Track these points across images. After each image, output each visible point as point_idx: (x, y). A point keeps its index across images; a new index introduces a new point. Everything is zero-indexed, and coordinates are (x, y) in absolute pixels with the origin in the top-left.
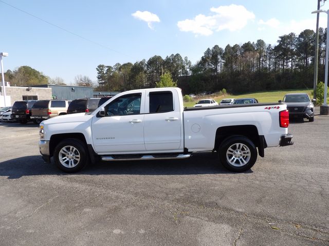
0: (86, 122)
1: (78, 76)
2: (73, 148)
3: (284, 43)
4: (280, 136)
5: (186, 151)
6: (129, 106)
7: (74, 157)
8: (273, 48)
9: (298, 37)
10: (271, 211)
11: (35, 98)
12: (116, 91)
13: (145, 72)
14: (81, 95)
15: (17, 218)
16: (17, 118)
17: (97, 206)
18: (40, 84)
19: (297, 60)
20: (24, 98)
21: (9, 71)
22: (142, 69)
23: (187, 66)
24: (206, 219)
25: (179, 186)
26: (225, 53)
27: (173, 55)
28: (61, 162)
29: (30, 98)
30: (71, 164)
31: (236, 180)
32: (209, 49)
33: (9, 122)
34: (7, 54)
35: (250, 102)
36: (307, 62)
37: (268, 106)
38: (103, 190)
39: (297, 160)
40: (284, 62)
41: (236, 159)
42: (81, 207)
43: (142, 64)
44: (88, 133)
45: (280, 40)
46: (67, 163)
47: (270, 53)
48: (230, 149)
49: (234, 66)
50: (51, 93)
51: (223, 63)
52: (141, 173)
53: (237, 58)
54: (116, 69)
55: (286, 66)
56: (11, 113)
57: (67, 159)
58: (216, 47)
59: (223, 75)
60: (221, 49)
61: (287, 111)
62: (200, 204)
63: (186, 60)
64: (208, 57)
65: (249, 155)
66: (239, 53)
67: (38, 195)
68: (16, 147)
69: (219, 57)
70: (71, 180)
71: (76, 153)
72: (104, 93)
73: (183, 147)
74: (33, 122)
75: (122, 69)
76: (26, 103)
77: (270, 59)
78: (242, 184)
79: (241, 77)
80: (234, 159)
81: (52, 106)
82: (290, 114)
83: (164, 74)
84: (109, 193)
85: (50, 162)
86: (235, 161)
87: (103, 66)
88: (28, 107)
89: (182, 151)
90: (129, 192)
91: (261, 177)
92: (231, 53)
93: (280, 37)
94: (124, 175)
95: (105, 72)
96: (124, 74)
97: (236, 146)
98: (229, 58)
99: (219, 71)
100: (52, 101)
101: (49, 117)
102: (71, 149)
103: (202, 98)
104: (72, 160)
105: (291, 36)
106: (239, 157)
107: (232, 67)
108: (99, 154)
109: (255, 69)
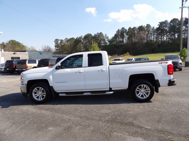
0: (49, 72)
1: (43, 46)
2: (41, 89)
3: (162, 26)
4: (168, 80)
5: (111, 90)
6: (75, 63)
7: (42, 94)
8: (156, 29)
9: (169, 22)
10: (168, 128)
11: (19, 58)
12: (65, 54)
13: (82, 43)
14: (45, 57)
15: (6, 135)
16: (8, 70)
17: (57, 126)
18: (21, 50)
19: (169, 36)
20: (12, 58)
21: (3, 43)
22: (81, 41)
23: (106, 40)
24: (127, 134)
25: (108, 112)
26: (128, 32)
27: (98, 33)
28: (34, 97)
29: (16, 58)
30: (40, 98)
31: (142, 107)
32: (119, 30)
33: (3, 72)
34: (2, 33)
35: (145, 60)
36: (175, 37)
37: (161, 62)
38: (60, 115)
39: (177, 94)
40: (162, 37)
41: (141, 94)
42: (47, 126)
43: (81, 39)
44: (51, 79)
45: (159, 24)
46: (38, 97)
47: (154, 32)
48: (138, 88)
49: (133, 40)
50: (28, 55)
51: (127, 38)
52: (83, 103)
53: (135, 35)
54: (65, 41)
55: (163, 39)
56: (4, 67)
57: (38, 95)
58: (123, 28)
59: (127, 44)
60: (126, 30)
61: (172, 64)
62: (122, 123)
63: (106, 36)
64: (119, 34)
65: (149, 92)
66: (136, 32)
67: (19, 119)
68: (7, 88)
69: (125, 34)
70: (40, 109)
71: (43, 91)
72: (59, 55)
73: (108, 87)
74: (17, 72)
75: (69, 41)
76: (13, 61)
77: (154, 35)
78: (147, 110)
79: (137, 45)
80: (140, 94)
81: (28, 63)
82: (174, 67)
83: (93, 44)
84: (64, 117)
85: (27, 97)
86: (141, 95)
87: (58, 40)
88: (14, 63)
89: (108, 89)
90: (77, 116)
91: (157, 105)
92: (131, 32)
93: (159, 23)
94: (73, 105)
95: (59, 43)
96: (70, 44)
97: (141, 86)
98: (130, 34)
99: (125, 42)
100: (28, 60)
101: (27, 70)
102: (40, 89)
103: (115, 57)
104: (41, 96)
105: (165, 22)
106: (143, 93)
107: (132, 40)
108: (57, 92)
109: (145, 41)
